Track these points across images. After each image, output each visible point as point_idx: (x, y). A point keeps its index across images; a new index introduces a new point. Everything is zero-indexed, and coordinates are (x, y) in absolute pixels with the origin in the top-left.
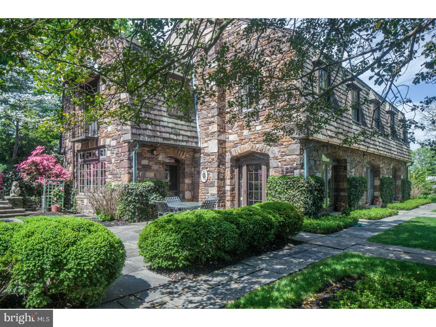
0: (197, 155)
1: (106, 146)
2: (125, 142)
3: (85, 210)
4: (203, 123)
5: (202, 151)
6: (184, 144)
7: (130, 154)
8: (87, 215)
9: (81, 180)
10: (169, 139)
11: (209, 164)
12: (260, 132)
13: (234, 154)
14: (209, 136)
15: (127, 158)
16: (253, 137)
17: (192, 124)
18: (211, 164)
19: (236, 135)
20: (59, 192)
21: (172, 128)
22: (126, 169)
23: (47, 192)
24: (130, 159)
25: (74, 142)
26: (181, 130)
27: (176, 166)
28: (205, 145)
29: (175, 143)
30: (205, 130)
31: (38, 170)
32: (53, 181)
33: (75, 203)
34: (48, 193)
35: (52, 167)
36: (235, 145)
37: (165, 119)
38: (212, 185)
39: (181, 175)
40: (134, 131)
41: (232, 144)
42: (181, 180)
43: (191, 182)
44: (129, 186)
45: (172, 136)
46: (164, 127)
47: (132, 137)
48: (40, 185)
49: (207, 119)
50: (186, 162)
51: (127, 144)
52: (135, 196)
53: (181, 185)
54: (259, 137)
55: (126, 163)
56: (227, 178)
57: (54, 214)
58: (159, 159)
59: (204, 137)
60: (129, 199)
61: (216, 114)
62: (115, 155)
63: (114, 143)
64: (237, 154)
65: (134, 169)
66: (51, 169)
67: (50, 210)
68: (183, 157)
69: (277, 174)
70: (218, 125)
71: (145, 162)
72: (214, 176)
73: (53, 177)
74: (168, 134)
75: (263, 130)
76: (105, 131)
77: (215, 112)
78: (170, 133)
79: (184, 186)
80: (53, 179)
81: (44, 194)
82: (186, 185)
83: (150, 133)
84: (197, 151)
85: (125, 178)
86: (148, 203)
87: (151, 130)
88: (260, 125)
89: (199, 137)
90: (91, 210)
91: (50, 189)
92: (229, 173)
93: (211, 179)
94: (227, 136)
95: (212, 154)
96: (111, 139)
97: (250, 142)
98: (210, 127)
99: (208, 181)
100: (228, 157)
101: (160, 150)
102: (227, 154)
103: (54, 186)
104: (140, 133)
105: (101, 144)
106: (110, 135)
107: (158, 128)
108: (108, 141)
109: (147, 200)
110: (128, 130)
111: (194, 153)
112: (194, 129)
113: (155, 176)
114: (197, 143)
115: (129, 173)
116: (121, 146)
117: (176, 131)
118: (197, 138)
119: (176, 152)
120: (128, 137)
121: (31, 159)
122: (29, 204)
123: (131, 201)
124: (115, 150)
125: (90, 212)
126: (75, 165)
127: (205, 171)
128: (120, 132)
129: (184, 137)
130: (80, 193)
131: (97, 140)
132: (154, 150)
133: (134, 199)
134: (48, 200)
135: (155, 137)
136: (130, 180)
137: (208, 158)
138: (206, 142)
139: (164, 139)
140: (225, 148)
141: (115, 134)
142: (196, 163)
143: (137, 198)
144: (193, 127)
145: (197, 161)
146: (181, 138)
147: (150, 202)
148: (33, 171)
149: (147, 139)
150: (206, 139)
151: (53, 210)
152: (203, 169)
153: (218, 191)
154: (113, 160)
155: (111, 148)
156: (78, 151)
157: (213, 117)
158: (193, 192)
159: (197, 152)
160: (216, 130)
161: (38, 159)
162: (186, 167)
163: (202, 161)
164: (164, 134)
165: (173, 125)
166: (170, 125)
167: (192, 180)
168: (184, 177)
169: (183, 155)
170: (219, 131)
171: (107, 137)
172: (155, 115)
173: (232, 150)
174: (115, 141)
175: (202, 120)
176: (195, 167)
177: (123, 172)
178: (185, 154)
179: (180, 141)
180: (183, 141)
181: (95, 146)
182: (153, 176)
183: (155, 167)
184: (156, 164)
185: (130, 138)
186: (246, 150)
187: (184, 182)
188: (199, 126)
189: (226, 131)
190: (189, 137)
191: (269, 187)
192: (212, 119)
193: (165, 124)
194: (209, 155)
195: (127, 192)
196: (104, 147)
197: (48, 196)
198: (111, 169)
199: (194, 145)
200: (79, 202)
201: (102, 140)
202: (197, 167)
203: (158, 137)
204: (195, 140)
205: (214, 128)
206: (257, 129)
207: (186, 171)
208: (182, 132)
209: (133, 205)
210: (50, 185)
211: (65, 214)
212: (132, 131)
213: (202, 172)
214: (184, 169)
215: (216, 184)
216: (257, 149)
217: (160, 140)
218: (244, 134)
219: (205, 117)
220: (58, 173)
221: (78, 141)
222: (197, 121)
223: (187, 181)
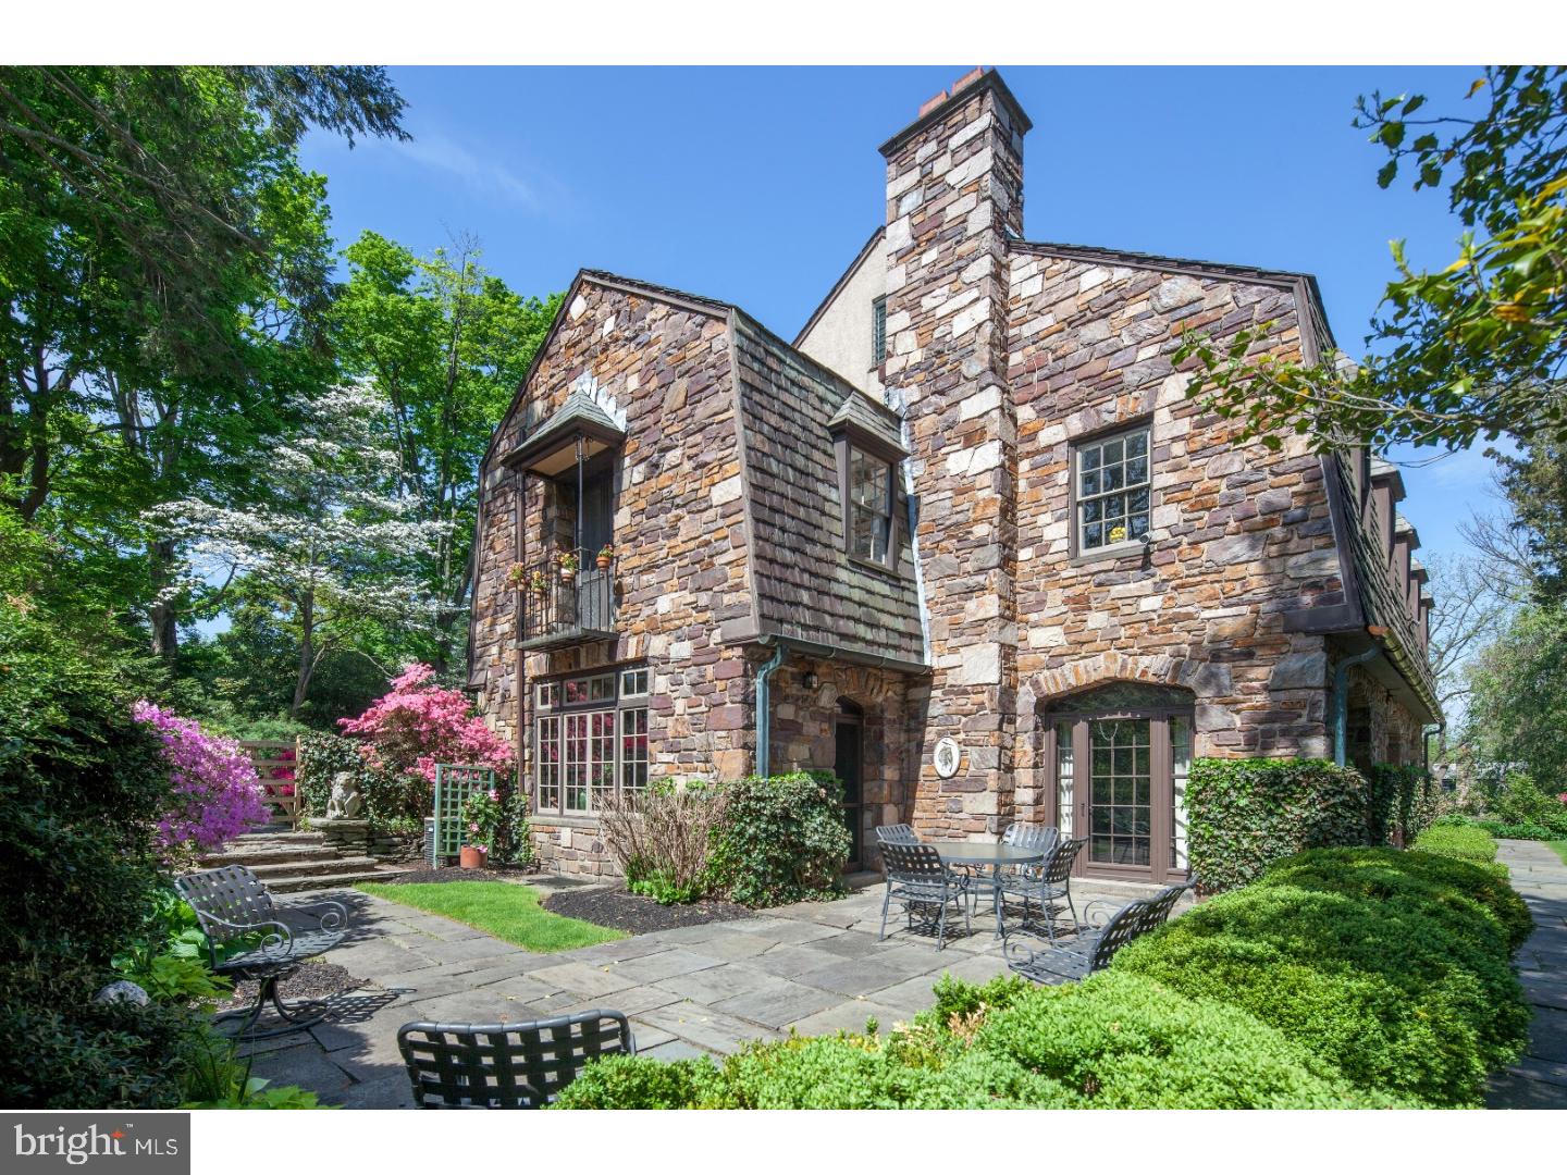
0: (916, 693)
1: (650, 660)
2: (730, 644)
3: (563, 863)
4: (942, 595)
5: (936, 681)
6: (890, 655)
7: (748, 684)
8: (571, 876)
9: (544, 768)
10: (854, 638)
11: (964, 719)
12: (1154, 616)
13: (1051, 689)
14: (968, 631)
15: (739, 699)
16: (1123, 632)
17: (908, 596)
18: (973, 720)
19: (1059, 630)
20: (486, 805)
21: (861, 604)
22: (735, 734)
23: (443, 804)
24: (748, 702)
25: (522, 651)
26: (882, 611)
27: (853, 728)
28: (949, 660)
29: (867, 650)
30: (950, 612)
31: (413, 736)
32: (462, 771)
33: (527, 837)
34: (449, 809)
35: (457, 727)
36: (1056, 659)
37: (842, 574)
38: (977, 785)
39: (869, 756)
40: (769, 607)
41: (1045, 657)
42: (868, 770)
43: (897, 778)
44: (748, 790)
45: (862, 630)
46: (842, 598)
47: (763, 627)
48: (421, 784)
49: (958, 580)
50: (888, 715)
51: (738, 651)
52: (768, 822)
53: (866, 786)
54: (1151, 632)
55: (733, 712)
56: (1023, 764)
57: (470, 876)
58: (821, 704)
59: (945, 636)
60: (751, 830)
61: (995, 560)
62: (686, 688)
63: (684, 649)
64: (1062, 688)
65: (759, 731)
66: (455, 734)
67: (453, 861)
68: (880, 699)
69: (1227, 751)
70: (1000, 597)
71: (787, 712)
72: (983, 760)
73: (461, 758)
74: (851, 624)
75: (1171, 611)
76: (647, 611)
77: (992, 555)
78: (857, 621)
79: (881, 788)
80: (460, 764)
81: (436, 811)
82: (886, 786)
83: (807, 617)
84: (918, 679)
85: (731, 764)
86: (803, 844)
87: (809, 608)
88: (1156, 593)
89: (927, 636)
90: (587, 863)
91: (455, 795)
92: (1029, 748)
93: (972, 769)
94: (1022, 633)
95: (978, 688)
96: (672, 638)
97: (1113, 651)
98: (971, 605)
99: (962, 772)
100: (1026, 699)
101: (824, 675)
102: (1021, 689)
103: (465, 786)
104: (783, 615)
105: (631, 655)
106: (667, 625)
107: (826, 602)
108: (657, 645)
109: (800, 834)
110: (746, 606)
111: (908, 687)
112: (909, 611)
113: (811, 756)
114: (920, 654)
115: (745, 746)
116: (713, 657)
117: (871, 615)
118: (920, 638)
119: (863, 680)
120: (749, 627)
121: (392, 702)
122: (385, 841)
123: (754, 839)
124: (687, 671)
125: (583, 868)
126: (527, 722)
127: (949, 741)
128: (709, 614)
129: (891, 634)
130: (541, 810)
131: (612, 641)
132: (810, 674)
133: (766, 830)
134: (448, 829)
135: (817, 629)
136: (749, 771)
137: (963, 701)
138: (954, 650)
139: (844, 636)
140: (1016, 670)
141: (688, 621)
142: (914, 718)
143: (773, 828)
144: (909, 604)
145: (917, 710)
146: (882, 636)
147: (808, 843)
148: (399, 738)
149: (800, 635)
150: (953, 642)
151: (467, 861)
152: (940, 735)
153: (1001, 804)
154: (680, 706)
155: (670, 667)
156: (536, 680)
157: (981, 571)
158: (902, 808)
159: (916, 685)
160: (994, 611)
161: (415, 702)
162: (886, 728)
163: (935, 709)
164: (841, 622)
165: (865, 597)
166: (857, 595)
167: (901, 769)
168: (881, 761)
169: (880, 691)
170: (1002, 616)
171: (655, 628)
172: (819, 560)
173: (1041, 678)
174: (688, 644)
175: (938, 583)
176: (908, 731)
177: (723, 744)
178: (885, 687)
179: (879, 645)
180: (887, 646)
181: (604, 662)
182: (807, 755)
183: (811, 728)
184: (813, 719)
185: (755, 631)
186: (1095, 677)
187: (878, 777)
188: (927, 601)
189: (1019, 617)
190: (902, 634)
191: (1199, 793)
192: (981, 578)
193: (843, 590)
194: (965, 692)
195: (743, 806)
196: (642, 661)
197: (447, 818)
198: (670, 733)
199: (913, 659)
200: (541, 837)
201: (633, 641)
202: (918, 730)
203: (827, 631)
204: (914, 645)
205: (990, 605)
206: (1143, 608)
207: (886, 741)
208: (885, 619)
209: (761, 852)
210: (455, 785)
211: (505, 874)
212: (761, 606)
213: (940, 747)
214: (881, 735)
215: (992, 783)
216: (1144, 673)
217: (832, 641)
218: (1091, 625)
219: (950, 572)
220: (477, 746)
221: (536, 648)
222: (920, 587)
223: (890, 773)
